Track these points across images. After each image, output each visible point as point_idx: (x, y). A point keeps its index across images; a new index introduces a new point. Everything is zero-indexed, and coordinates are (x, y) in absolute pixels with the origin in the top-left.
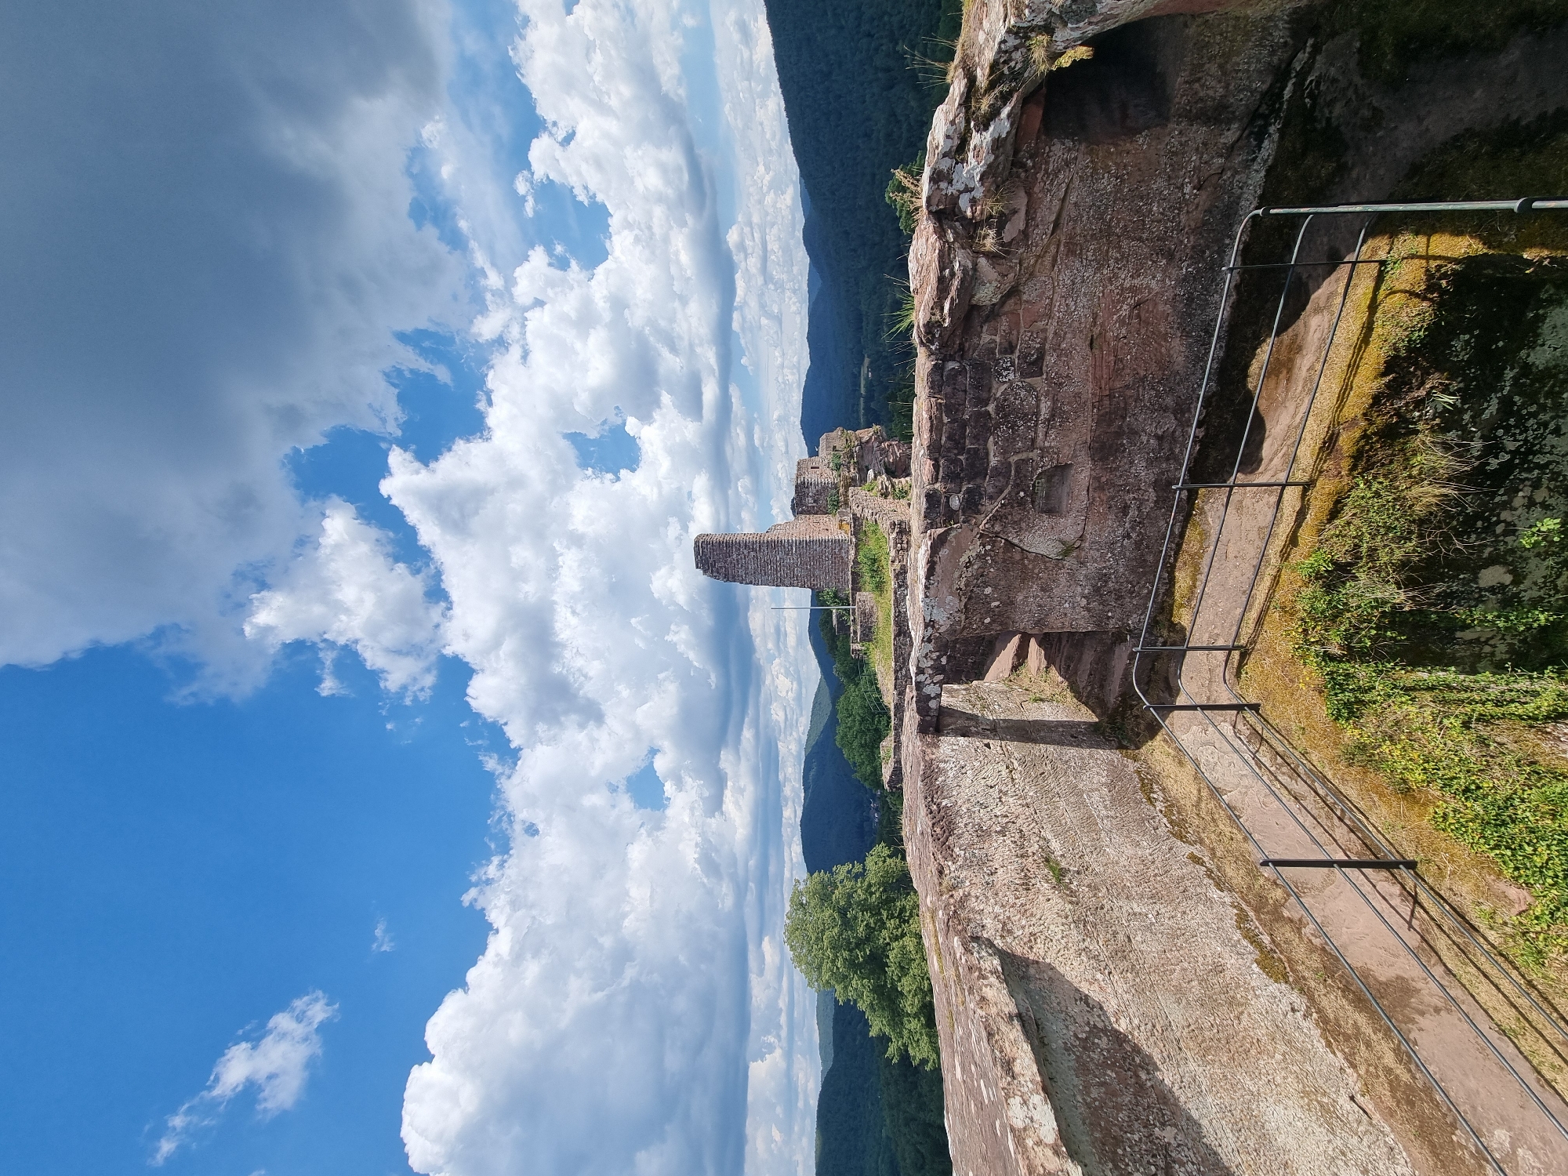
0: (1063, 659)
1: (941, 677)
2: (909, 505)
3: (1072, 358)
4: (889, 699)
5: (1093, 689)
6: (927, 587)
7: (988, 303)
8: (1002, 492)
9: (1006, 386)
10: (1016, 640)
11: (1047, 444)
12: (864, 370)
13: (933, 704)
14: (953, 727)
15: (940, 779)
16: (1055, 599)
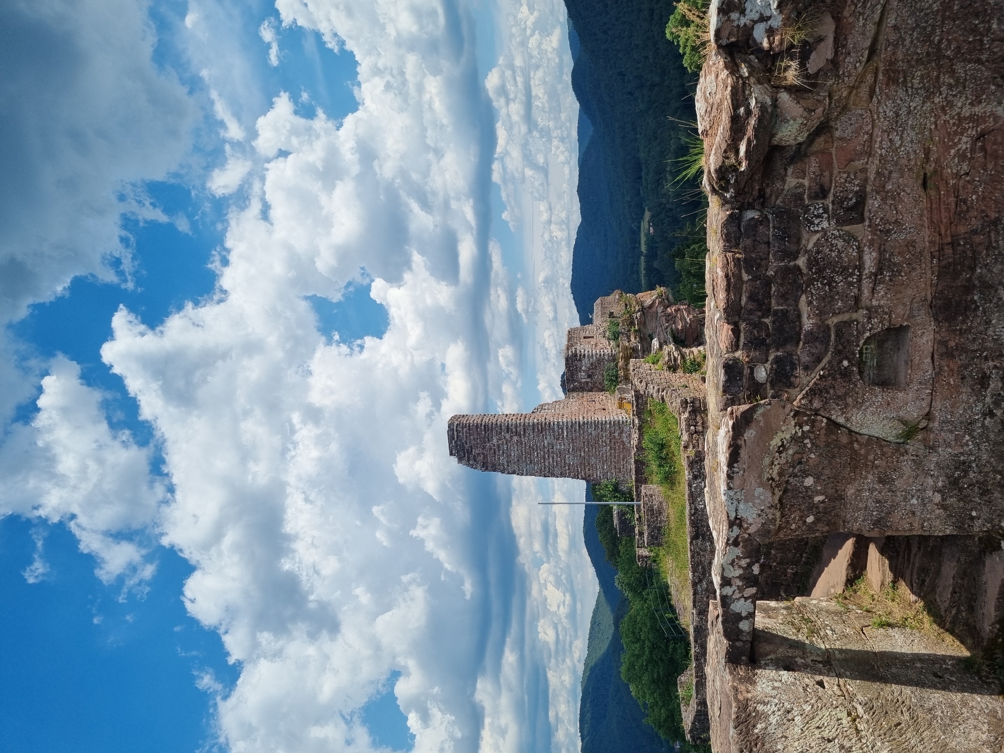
0: (915, 571)
1: (753, 590)
2: (704, 380)
3: (901, 201)
4: (688, 620)
5: (959, 612)
6: (729, 477)
7: (793, 142)
8: (819, 360)
9: (818, 235)
10: (849, 545)
11: (875, 303)
12: (645, 225)
13: (744, 626)
14: (772, 656)
15: (759, 726)
16: (898, 494)
